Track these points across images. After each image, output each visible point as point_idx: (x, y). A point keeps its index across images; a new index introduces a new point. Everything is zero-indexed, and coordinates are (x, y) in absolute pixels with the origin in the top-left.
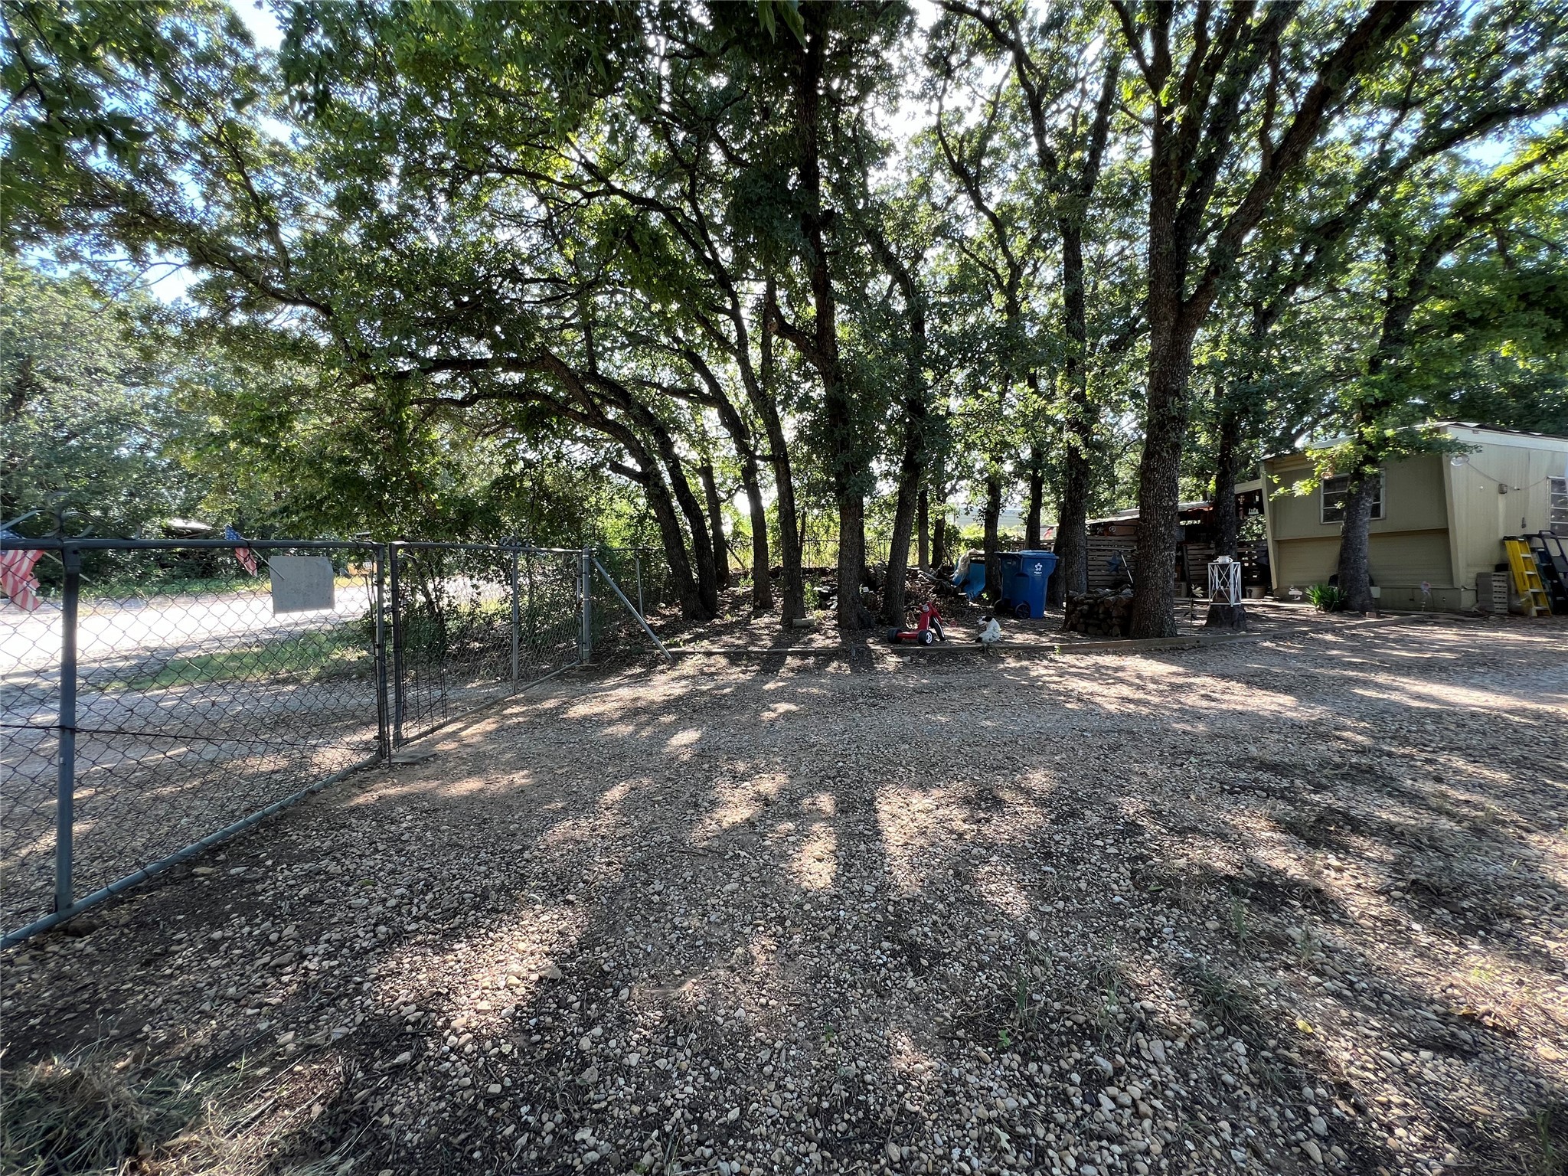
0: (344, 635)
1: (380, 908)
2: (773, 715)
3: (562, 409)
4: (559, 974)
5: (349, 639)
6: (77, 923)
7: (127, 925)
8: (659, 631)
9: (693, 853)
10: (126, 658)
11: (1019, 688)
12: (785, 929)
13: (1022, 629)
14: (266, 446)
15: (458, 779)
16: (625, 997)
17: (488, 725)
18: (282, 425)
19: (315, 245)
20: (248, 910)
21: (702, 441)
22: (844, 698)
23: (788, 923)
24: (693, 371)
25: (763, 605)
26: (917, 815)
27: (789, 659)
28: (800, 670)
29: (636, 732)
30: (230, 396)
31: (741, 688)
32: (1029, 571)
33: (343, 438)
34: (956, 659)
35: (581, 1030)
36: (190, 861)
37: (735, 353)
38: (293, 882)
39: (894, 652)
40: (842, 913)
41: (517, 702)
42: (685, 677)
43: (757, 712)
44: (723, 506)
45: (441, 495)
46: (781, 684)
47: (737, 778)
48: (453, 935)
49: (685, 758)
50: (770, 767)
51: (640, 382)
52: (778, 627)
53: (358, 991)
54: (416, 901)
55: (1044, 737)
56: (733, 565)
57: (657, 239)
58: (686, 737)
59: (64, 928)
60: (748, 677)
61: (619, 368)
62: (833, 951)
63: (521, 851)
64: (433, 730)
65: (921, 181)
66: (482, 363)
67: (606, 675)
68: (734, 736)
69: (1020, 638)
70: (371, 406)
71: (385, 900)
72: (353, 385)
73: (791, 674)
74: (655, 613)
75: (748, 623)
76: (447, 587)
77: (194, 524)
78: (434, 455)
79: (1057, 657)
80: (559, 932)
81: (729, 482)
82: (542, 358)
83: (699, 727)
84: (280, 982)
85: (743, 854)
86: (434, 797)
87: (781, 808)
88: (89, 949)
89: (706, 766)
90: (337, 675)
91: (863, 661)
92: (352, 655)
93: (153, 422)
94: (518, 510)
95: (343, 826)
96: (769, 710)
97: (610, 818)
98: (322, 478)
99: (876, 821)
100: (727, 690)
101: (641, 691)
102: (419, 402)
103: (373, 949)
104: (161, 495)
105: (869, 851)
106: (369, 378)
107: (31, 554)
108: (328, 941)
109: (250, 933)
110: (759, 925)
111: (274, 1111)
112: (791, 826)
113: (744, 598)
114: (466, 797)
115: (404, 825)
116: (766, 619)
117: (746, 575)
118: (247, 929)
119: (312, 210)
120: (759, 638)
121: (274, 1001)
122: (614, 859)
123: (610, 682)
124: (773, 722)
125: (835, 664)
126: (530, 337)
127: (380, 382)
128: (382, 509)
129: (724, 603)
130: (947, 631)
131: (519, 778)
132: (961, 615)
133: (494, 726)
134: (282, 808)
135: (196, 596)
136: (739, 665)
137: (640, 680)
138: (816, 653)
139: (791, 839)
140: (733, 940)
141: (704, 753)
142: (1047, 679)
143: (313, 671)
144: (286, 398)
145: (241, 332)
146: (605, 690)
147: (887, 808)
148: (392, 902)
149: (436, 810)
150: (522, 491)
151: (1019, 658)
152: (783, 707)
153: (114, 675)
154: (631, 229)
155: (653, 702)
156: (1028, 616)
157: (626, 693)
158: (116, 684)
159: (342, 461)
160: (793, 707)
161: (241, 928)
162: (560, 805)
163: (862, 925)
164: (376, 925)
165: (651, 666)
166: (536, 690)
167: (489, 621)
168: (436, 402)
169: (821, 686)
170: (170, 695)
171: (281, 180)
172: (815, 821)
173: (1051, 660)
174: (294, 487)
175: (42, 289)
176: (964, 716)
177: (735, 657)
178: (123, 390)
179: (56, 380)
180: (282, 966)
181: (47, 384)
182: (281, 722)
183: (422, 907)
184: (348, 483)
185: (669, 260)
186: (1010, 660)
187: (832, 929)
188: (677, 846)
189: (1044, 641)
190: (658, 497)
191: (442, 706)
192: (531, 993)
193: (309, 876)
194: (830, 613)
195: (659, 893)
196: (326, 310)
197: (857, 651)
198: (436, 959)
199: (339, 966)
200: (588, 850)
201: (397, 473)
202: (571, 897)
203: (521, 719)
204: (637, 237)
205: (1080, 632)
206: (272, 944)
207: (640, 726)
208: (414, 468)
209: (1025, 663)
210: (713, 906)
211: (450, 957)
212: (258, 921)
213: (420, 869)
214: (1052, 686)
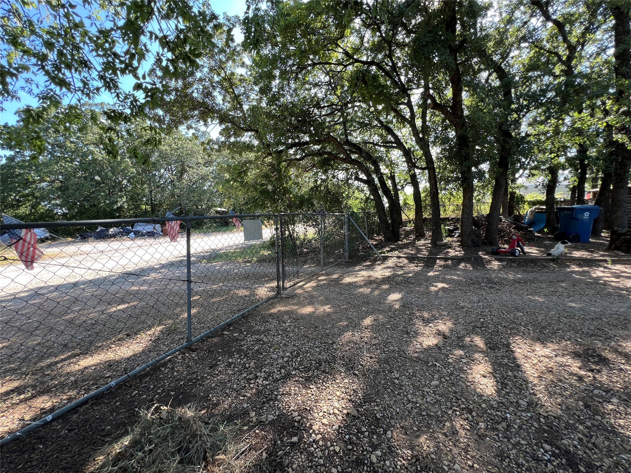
0: (264, 246)
1: (281, 361)
2: (436, 289)
3: (335, 157)
4: (356, 413)
5: (266, 247)
6: (193, 347)
7: (206, 350)
8: (376, 246)
9: (411, 359)
10: (207, 252)
11: (587, 284)
12: (473, 417)
13: (578, 249)
14: (241, 182)
15: (304, 306)
16: (390, 436)
17: (313, 284)
18: (245, 174)
19: (253, 109)
20: (239, 351)
21: (391, 164)
22: (472, 283)
23: (474, 414)
24: (387, 134)
25: (420, 235)
26: (542, 358)
27: (438, 261)
28: (445, 267)
29: (372, 292)
30: (230, 166)
31: (417, 274)
32: (580, 216)
33: (263, 177)
34: (536, 265)
35: (371, 449)
36: (223, 329)
37: (409, 123)
38: (252, 343)
39: (496, 259)
40: (508, 415)
41: (323, 275)
42: (390, 268)
43: (427, 287)
44: (399, 192)
45: (293, 195)
46: (436, 273)
47: (427, 322)
48: (308, 380)
49: (397, 307)
50: (441, 317)
51: (365, 143)
52: (429, 245)
53: (276, 399)
54: (294, 360)
55: (622, 318)
56: (404, 217)
57: (375, 77)
58: (394, 297)
59: (189, 348)
60: (419, 269)
61: (356, 138)
62: (509, 441)
63: (332, 344)
64: (295, 285)
65: (508, 17)
66: (307, 143)
67: (355, 264)
68: (418, 298)
69: (577, 254)
70: (271, 164)
71: (283, 357)
72: (266, 157)
73: (440, 269)
74: (372, 239)
75: (414, 243)
76: (296, 229)
77: (223, 209)
78: (291, 180)
79: (609, 266)
80: (353, 390)
81: (402, 182)
82: (328, 138)
83: (400, 292)
84: (250, 387)
85: (438, 364)
86: (297, 313)
87: (453, 341)
88: (196, 358)
89: (408, 312)
90: (262, 260)
91: (479, 263)
92: (266, 253)
93: (212, 178)
94: (320, 199)
95: (267, 322)
96: (433, 286)
97: (367, 334)
98: (257, 191)
99: (515, 358)
100: (410, 275)
101: (371, 273)
102: (286, 161)
103: (280, 380)
104: (214, 201)
105: (515, 377)
106: (270, 154)
107: (178, 222)
108: (265, 372)
109: (240, 362)
110: (456, 411)
111: (250, 450)
112: (461, 352)
113: (410, 232)
114: (308, 315)
115: (287, 324)
116: (422, 242)
117: (410, 223)
118: (239, 360)
119: (252, 98)
120: (421, 250)
121: (249, 395)
122: (373, 356)
123: (357, 268)
124: (437, 292)
125: (463, 264)
126: (323, 130)
127: (274, 155)
128: (275, 201)
129: (402, 234)
130: (526, 249)
131: (327, 308)
132: (532, 241)
133: (315, 284)
134: (248, 311)
135: (225, 231)
136: (413, 263)
137: (370, 267)
138: (452, 259)
139: (464, 360)
140: (442, 416)
141: (405, 305)
142: (607, 279)
143: (255, 259)
144: (246, 165)
145: (234, 144)
146: (356, 271)
147: (519, 350)
148: (286, 359)
149: (298, 319)
150: (320, 192)
151: (580, 265)
152: (440, 285)
153: (204, 257)
154: (364, 75)
155: (377, 278)
156: (578, 241)
157: (364, 273)
158: (205, 261)
159: (262, 185)
160: (446, 286)
161: (238, 359)
162: (345, 323)
163: (524, 427)
164: (280, 368)
165: (374, 261)
166: (329, 270)
167: (310, 241)
168: (291, 160)
169: (458, 275)
170: (217, 265)
171: (243, 89)
172: (475, 352)
173: (605, 268)
174: (248, 195)
175: (186, 140)
176: (554, 298)
177: (411, 259)
178: (205, 168)
179: (190, 168)
180: (251, 379)
181: (188, 169)
182: (247, 277)
183: (297, 363)
184: (265, 192)
185: (380, 85)
186: (574, 266)
187: (504, 424)
188: (402, 353)
189: (596, 256)
190: (374, 190)
191: (297, 274)
192: (345, 420)
193: (258, 340)
194: (455, 239)
195: (398, 379)
196: (257, 131)
197: (475, 258)
198: (304, 391)
199: (269, 384)
200: (360, 348)
201: (279, 188)
202: (356, 372)
203: (325, 282)
204: (366, 78)
205: (622, 251)
206: (247, 368)
207: (373, 290)
208: (285, 185)
209: (586, 269)
210: (427, 392)
211: (309, 392)
212: (242, 357)
213: (294, 345)
214: (613, 284)
